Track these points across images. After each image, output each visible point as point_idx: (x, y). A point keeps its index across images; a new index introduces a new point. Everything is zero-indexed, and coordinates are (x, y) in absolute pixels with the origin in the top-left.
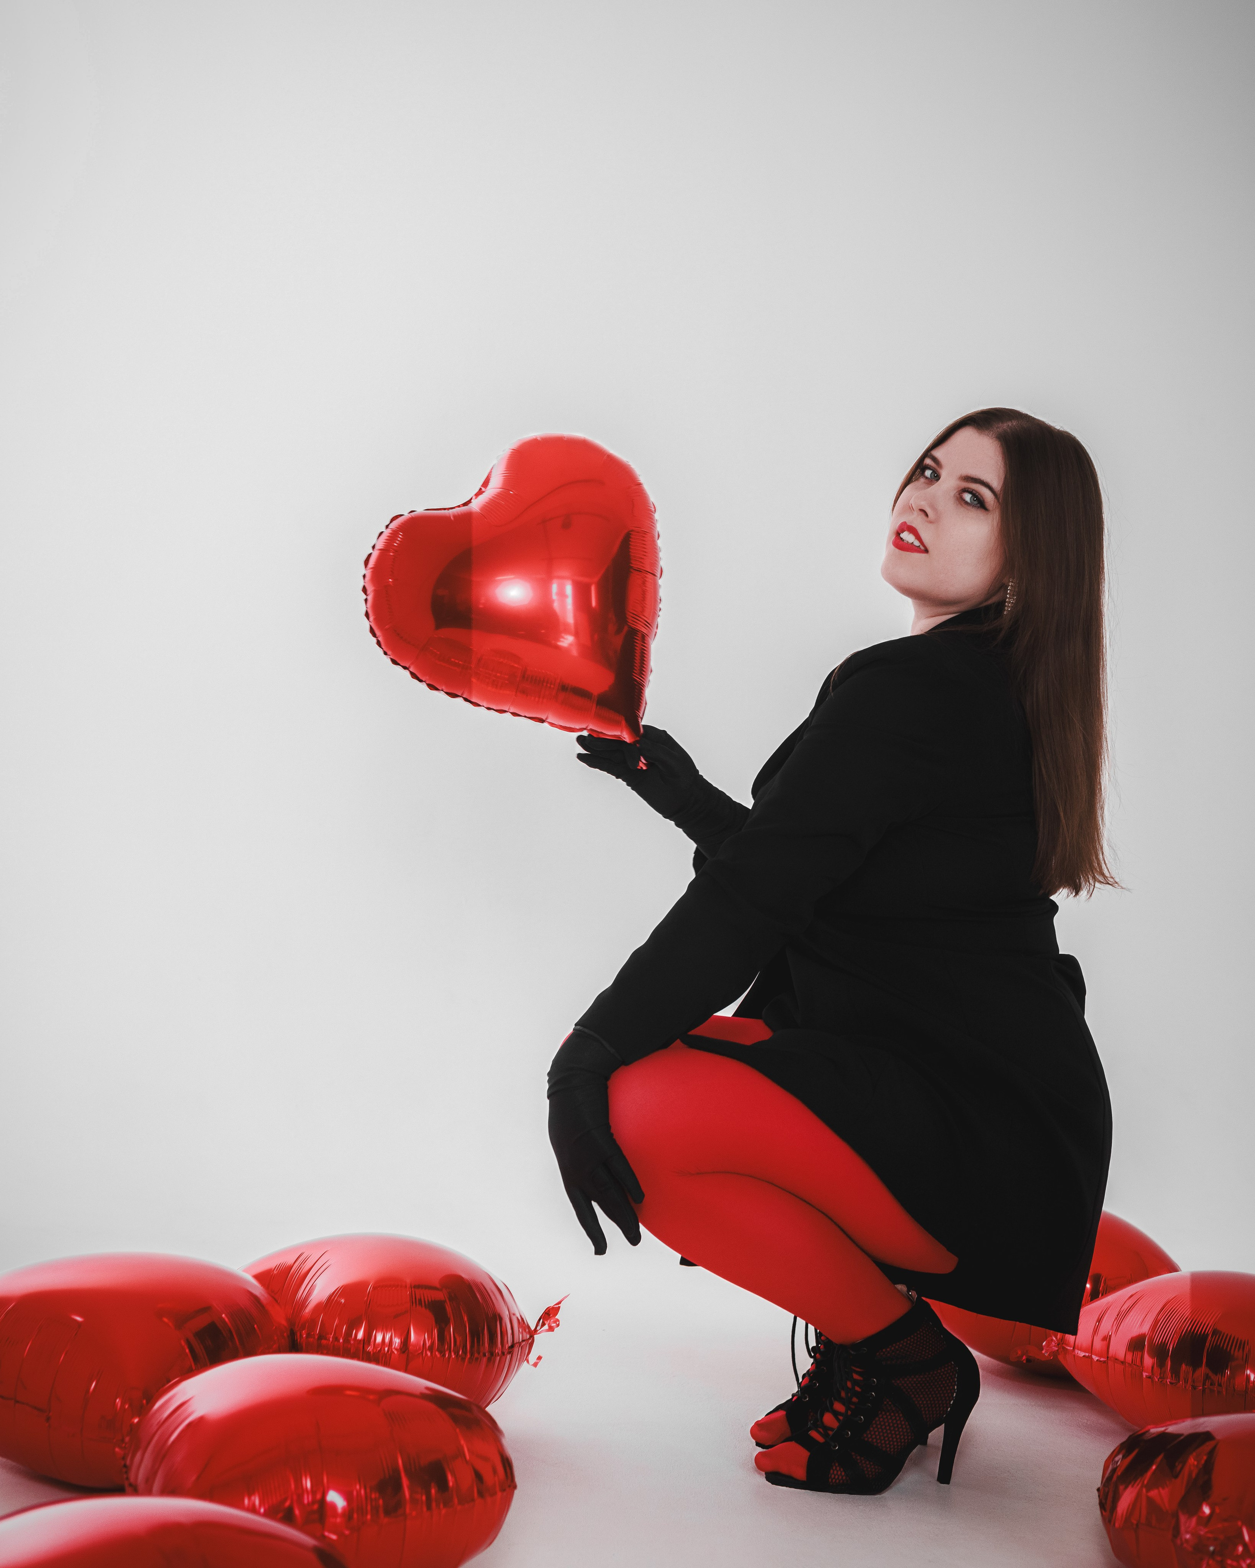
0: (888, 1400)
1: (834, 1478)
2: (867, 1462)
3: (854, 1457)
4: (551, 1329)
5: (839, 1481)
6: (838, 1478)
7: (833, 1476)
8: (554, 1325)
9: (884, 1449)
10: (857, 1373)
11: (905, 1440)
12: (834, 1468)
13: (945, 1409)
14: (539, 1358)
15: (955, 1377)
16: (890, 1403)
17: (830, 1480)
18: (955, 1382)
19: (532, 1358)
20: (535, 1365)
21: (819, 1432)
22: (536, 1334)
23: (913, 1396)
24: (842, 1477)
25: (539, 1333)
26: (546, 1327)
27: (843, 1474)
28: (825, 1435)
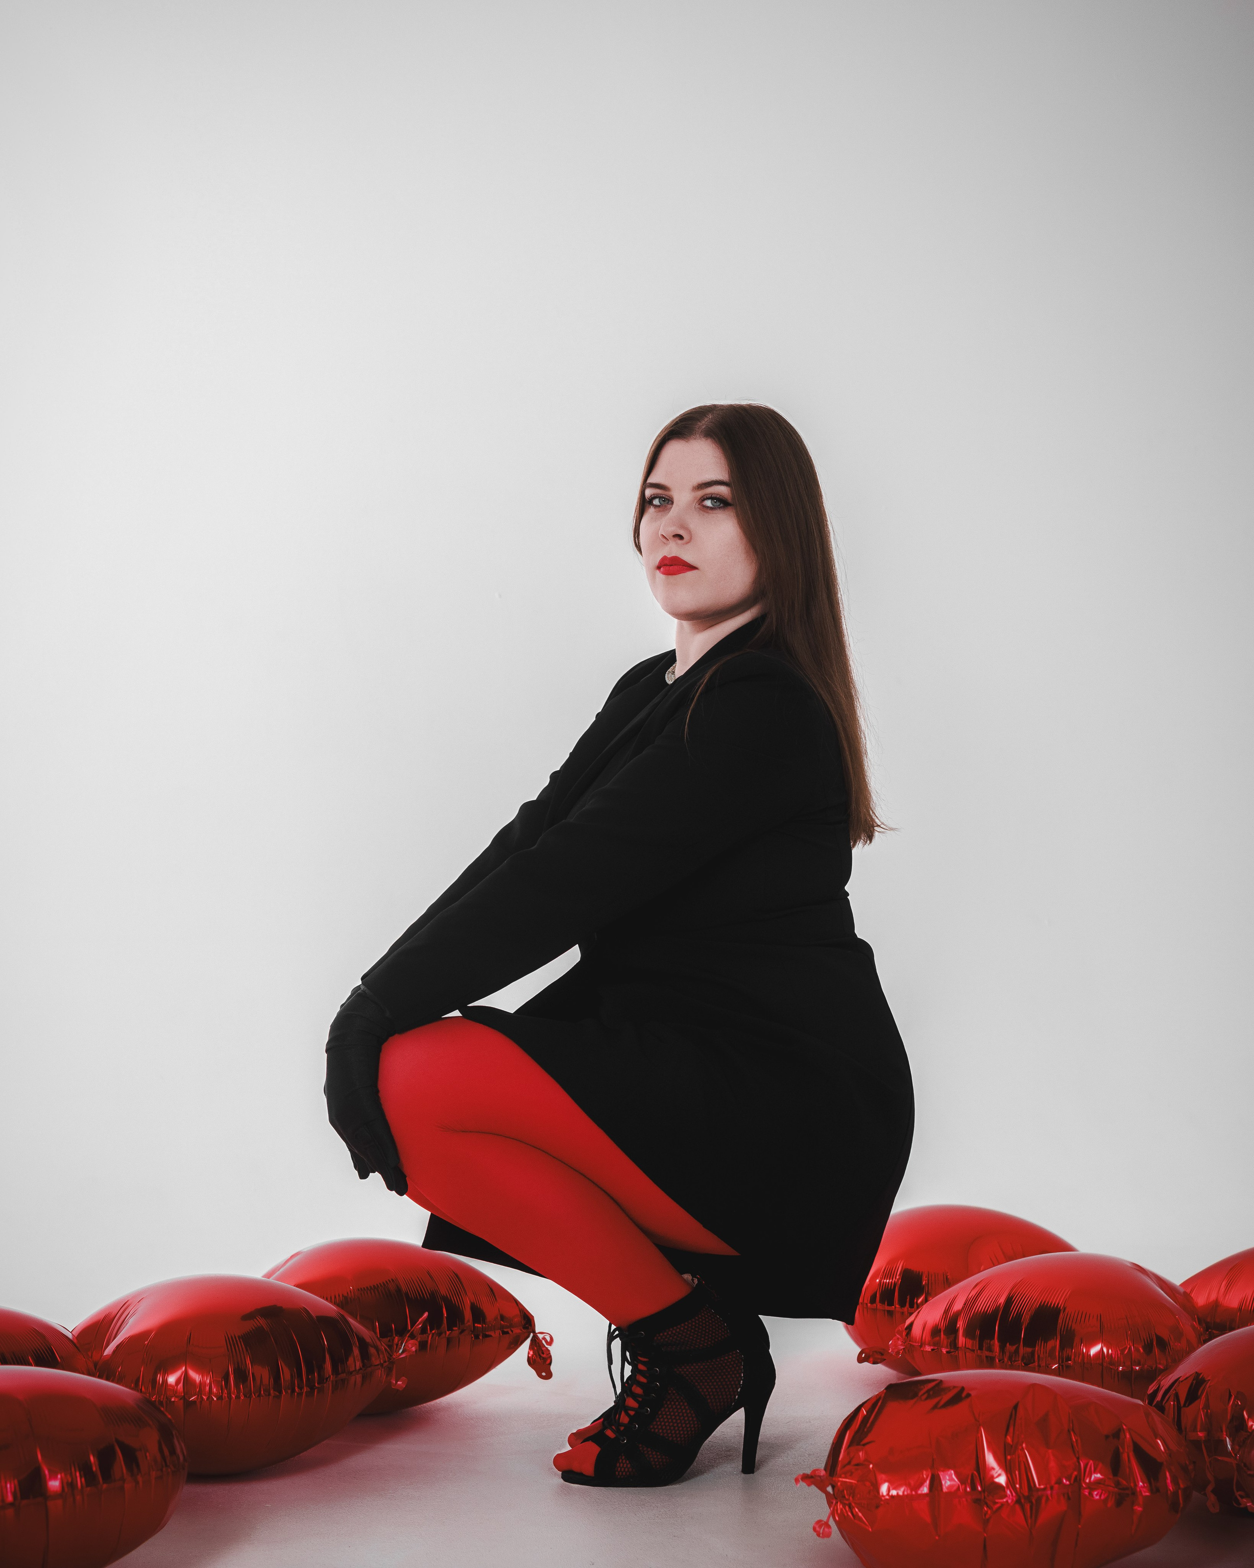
0: (672, 1389)
2: (654, 1453)
3: (641, 1449)
5: (626, 1475)
7: (621, 1471)
9: (670, 1439)
11: (691, 1429)
12: (621, 1461)
15: (741, 1365)
16: (674, 1392)
17: (614, 1474)
18: (741, 1370)
23: (696, 1384)
27: (629, 1466)
28: (617, 1432)
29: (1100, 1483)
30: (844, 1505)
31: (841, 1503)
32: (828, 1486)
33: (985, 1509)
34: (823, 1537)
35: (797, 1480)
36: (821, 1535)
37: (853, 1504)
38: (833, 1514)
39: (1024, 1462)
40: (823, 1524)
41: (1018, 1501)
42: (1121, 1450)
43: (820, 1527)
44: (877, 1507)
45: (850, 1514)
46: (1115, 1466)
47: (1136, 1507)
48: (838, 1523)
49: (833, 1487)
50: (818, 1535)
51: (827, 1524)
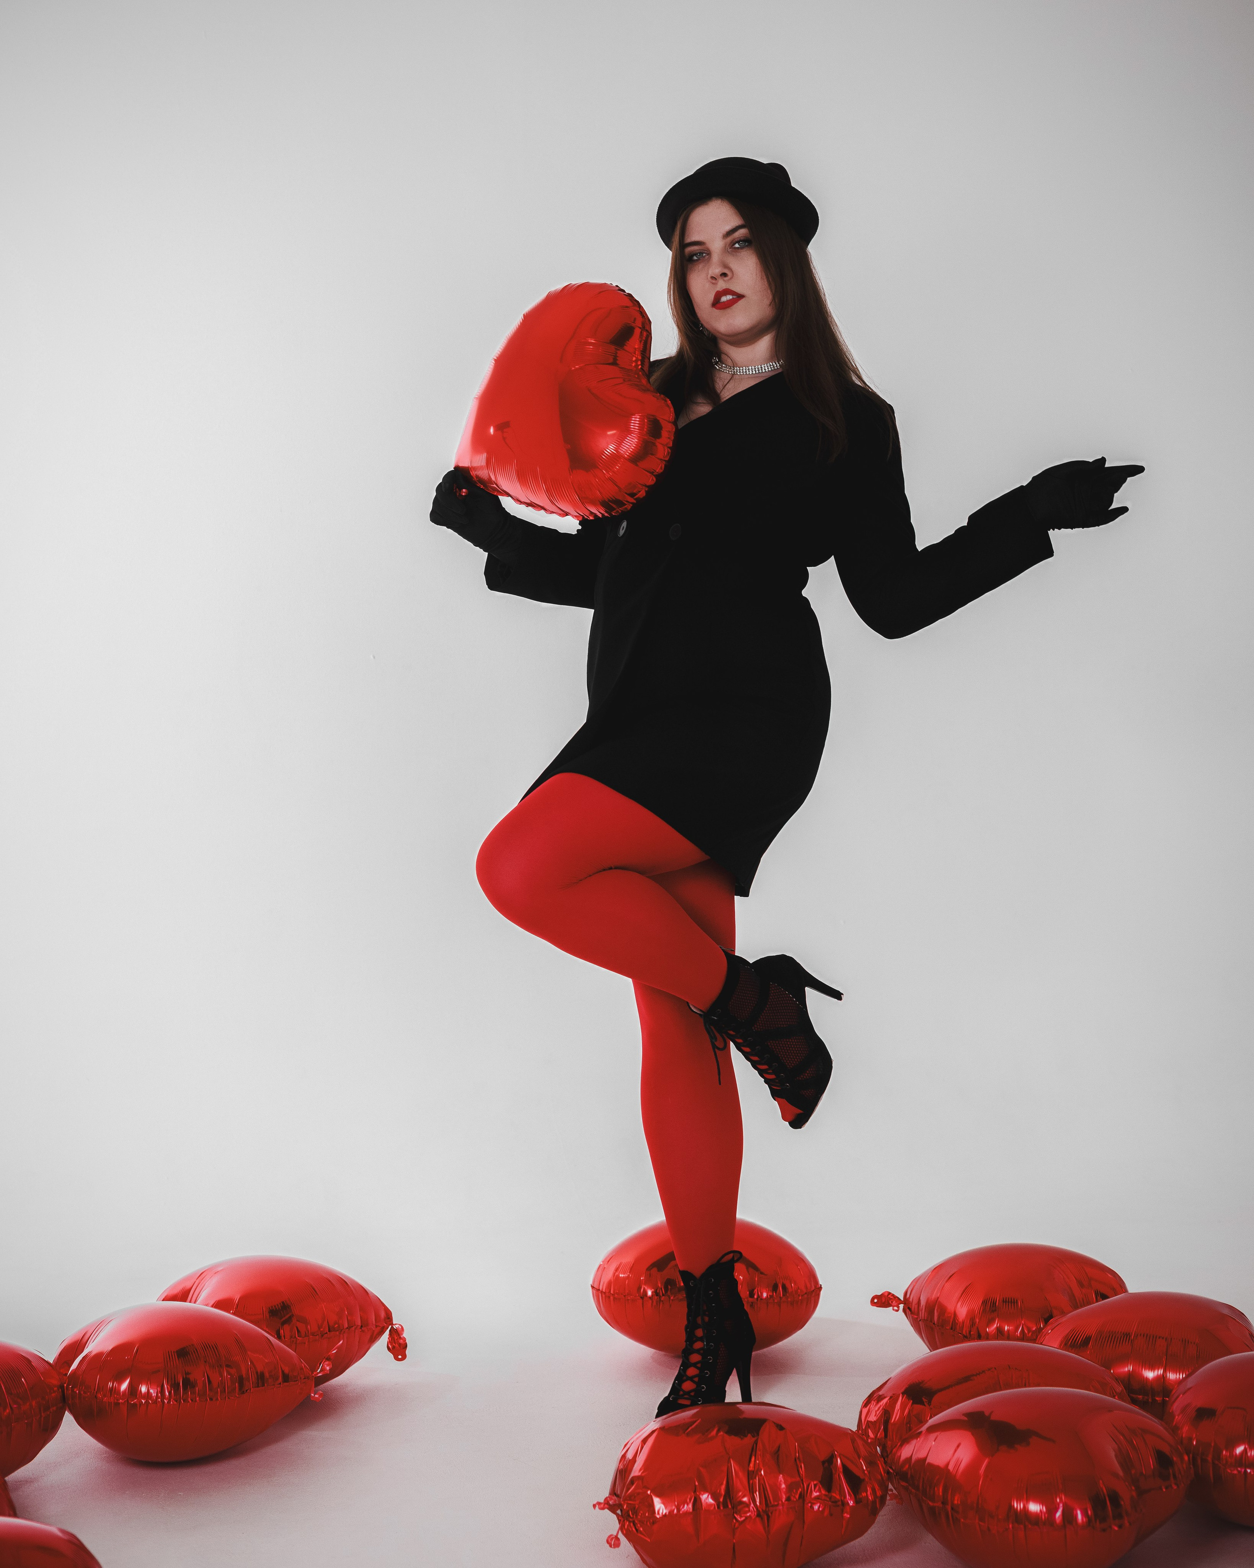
29: (818, 1499)
30: (630, 1522)
31: (627, 1520)
32: (617, 1510)
33: (734, 1521)
34: (614, 1547)
35: (594, 1506)
36: (613, 1546)
37: (636, 1522)
38: (621, 1529)
39: (762, 1484)
40: (613, 1538)
41: (759, 1515)
42: (834, 1472)
43: (612, 1539)
44: (653, 1523)
45: (634, 1529)
46: (828, 1482)
47: (846, 1515)
48: (626, 1536)
49: (621, 1511)
50: (611, 1546)
51: (617, 1538)
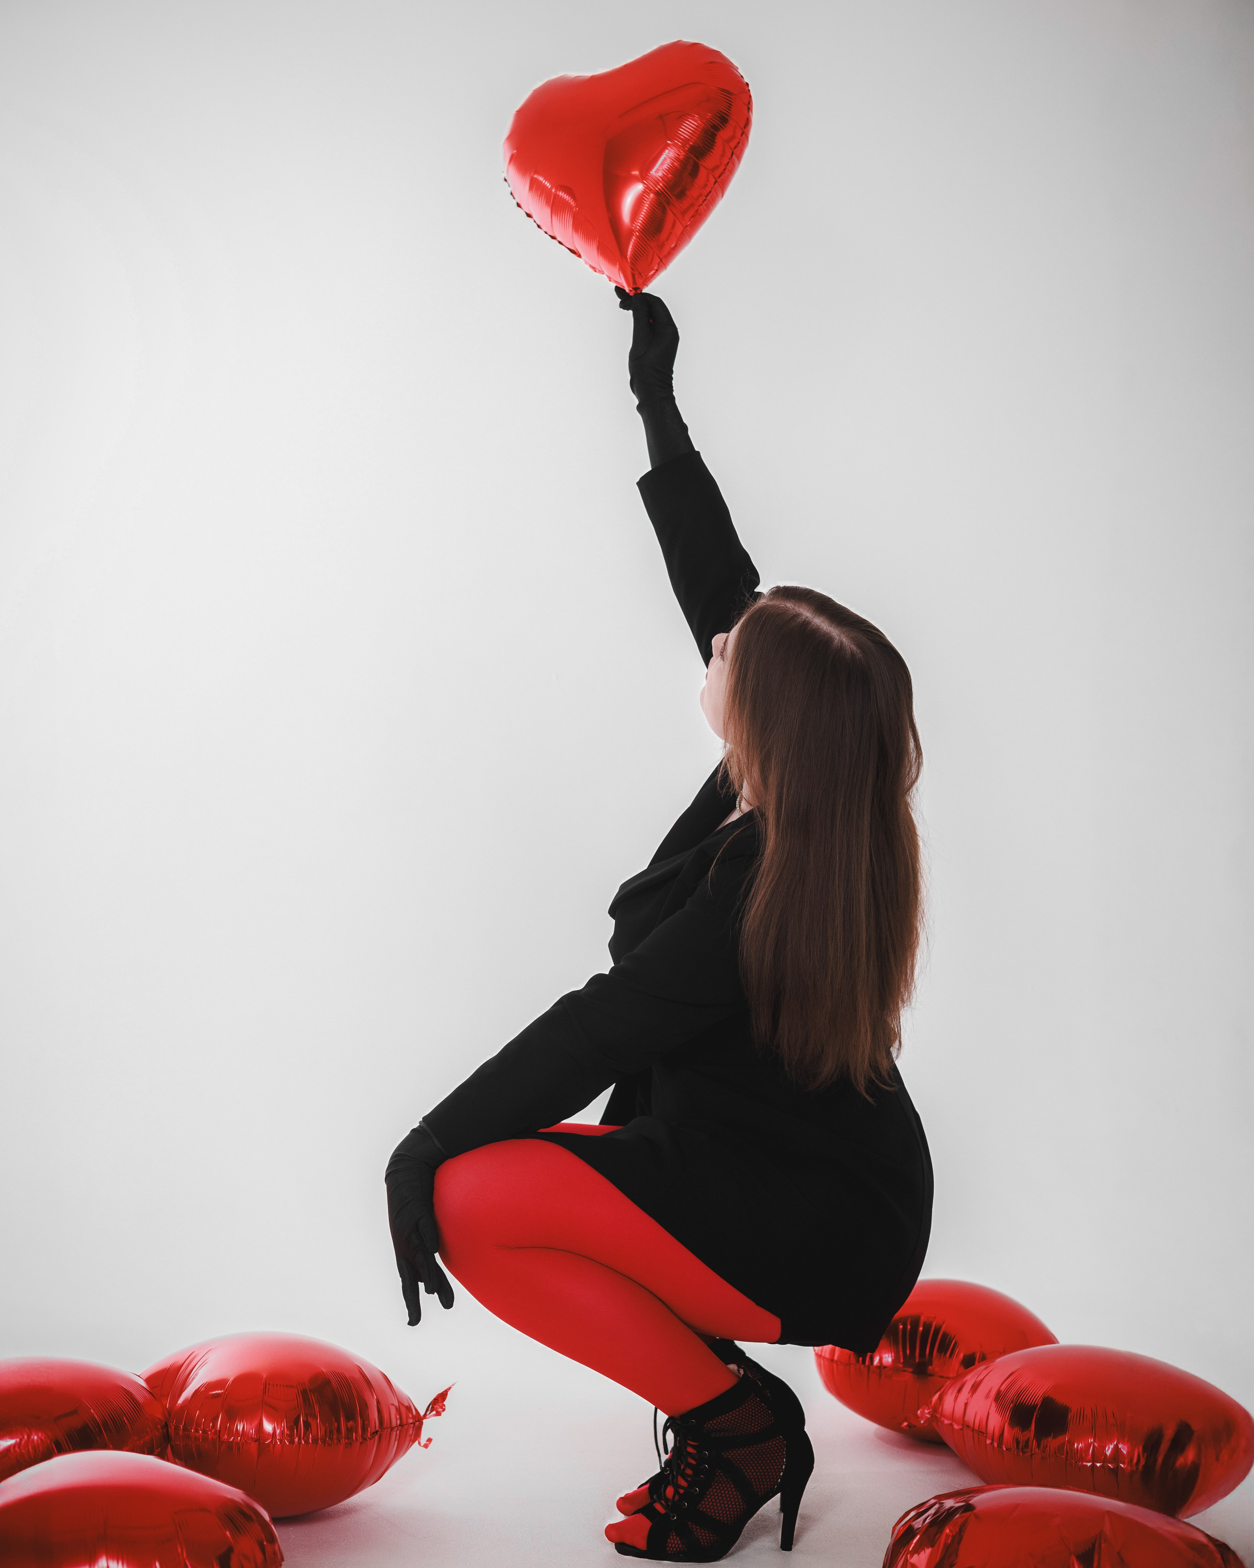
0: (719, 1471)
1: (672, 1547)
2: (702, 1531)
3: (690, 1526)
4: (438, 1414)
5: (676, 1549)
6: (675, 1546)
7: (670, 1545)
8: (440, 1410)
9: (718, 1518)
10: (692, 1446)
11: (737, 1509)
12: (671, 1537)
13: (775, 1480)
14: (430, 1440)
15: (784, 1451)
16: (722, 1474)
17: (668, 1549)
18: (784, 1455)
19: (423, 1439)
20: (426, 1446)
21: (661, 1504)
22: (426, 1418)
23: (742, 1467)
24: (679, 1546)
25: (428, 1418)
26: (434, 1412)
27: (679, 1542)
28: (666, 1507)
